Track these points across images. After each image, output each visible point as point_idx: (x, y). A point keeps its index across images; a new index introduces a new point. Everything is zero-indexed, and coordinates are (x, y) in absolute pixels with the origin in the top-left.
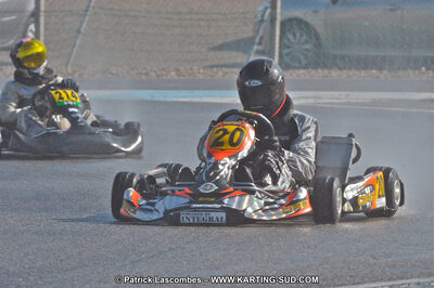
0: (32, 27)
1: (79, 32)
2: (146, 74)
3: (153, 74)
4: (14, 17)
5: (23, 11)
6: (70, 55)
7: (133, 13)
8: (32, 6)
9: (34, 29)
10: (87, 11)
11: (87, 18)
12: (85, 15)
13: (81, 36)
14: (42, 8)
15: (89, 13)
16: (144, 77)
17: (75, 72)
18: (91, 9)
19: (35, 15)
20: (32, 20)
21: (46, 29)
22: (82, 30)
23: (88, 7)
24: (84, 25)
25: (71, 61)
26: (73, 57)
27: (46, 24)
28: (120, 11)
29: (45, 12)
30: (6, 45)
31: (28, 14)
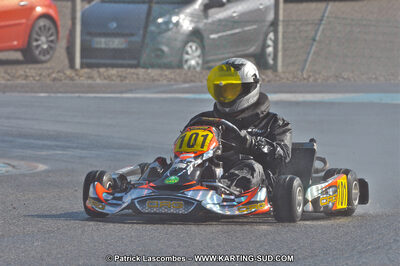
0: (271, 35)
1: (314, 40)
2: (376, 78)
3: (382, 79)
4: (254, 27)
5: (264, 21)
6: (306, 61)
7: (364, 23)
8: (271, 17)
9: (273, 38)
10: (321, 20)
11: (321, 28)
12: (320, 24)
13: (315, 44)
14: (281, 18)
15: (324, 22)
16: (373, 82)
17: (310, 76)
18: (325, 18)
19: (274, 24)
20: (272, 28)
21: (284, 37)
22: (317, 38)
23: (323, 16)
24: (319, 34)
25: (307, 66)
26: (308, 63)
27: (284, 32)
28: (352, 20)
29: (284, 21)
30: (247, 52)
31: (268, 24)
